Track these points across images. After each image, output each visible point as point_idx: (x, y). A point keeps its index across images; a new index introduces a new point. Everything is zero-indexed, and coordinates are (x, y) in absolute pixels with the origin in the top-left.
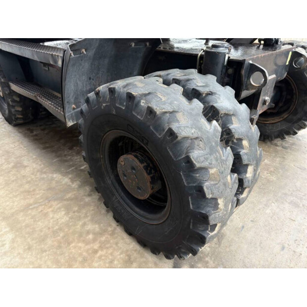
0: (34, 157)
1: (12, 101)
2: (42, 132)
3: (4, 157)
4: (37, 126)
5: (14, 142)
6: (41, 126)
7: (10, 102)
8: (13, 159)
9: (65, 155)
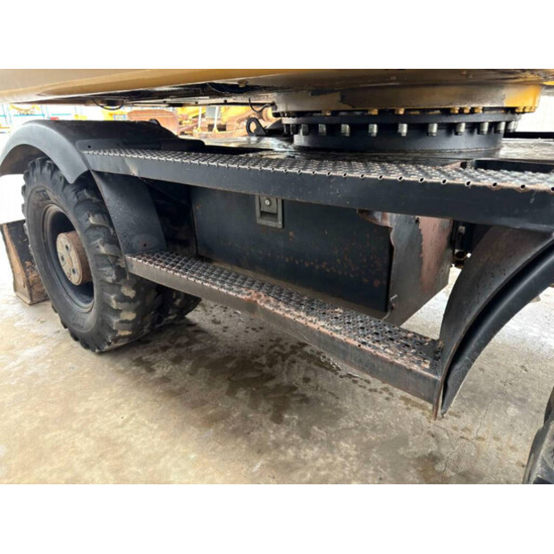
0: (193, 456)
1: (117, 300)
2: (177, 366)
3: (106, 464)
4: (156, 351)
5: (117, 406)
6: (165, 349)
7: (114, 302)
8: (134, 469)
9: (277, 445)
